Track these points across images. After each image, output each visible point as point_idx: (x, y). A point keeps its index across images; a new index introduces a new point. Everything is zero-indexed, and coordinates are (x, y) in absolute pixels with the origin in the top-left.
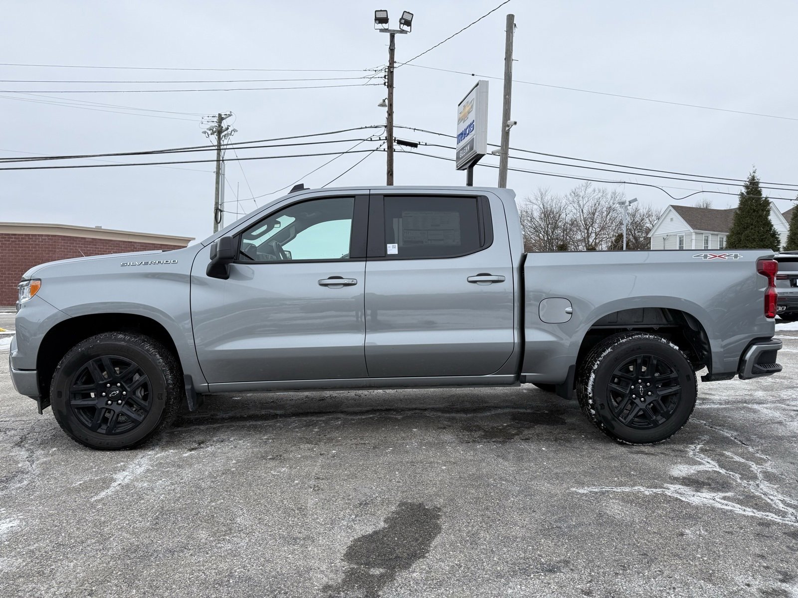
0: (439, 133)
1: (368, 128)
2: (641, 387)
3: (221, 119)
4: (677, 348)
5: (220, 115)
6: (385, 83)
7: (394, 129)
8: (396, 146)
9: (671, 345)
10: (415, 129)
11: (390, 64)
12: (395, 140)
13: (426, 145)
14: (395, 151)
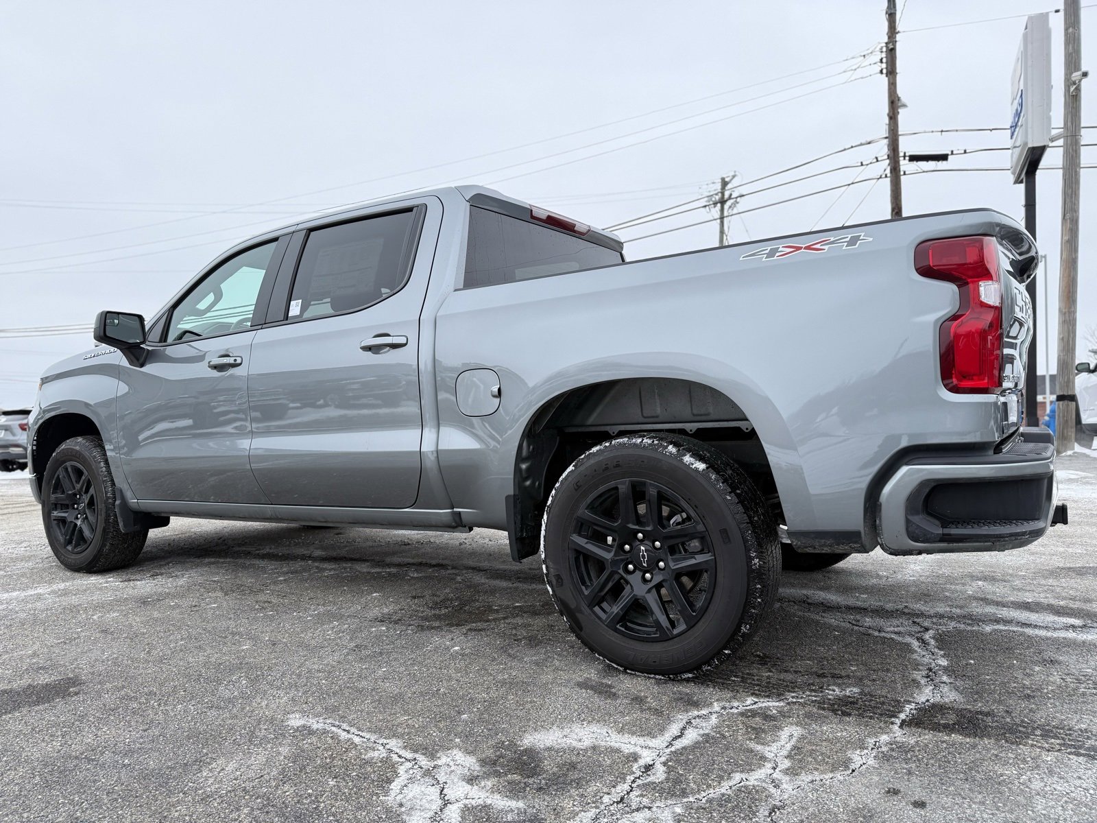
0: (991, 128)
1: (855, 146)
2: (642, 548)
3: (725, 183)
4: (701, 466)
5: (723, 179)
6: (881, 72)
7: (901, 139)
8: (905, 165)
9: (687, 459)
10: (942, 131)
11: (889, 38)
12: (905, 156)
13: (965, 152)
14: (905, 174)
